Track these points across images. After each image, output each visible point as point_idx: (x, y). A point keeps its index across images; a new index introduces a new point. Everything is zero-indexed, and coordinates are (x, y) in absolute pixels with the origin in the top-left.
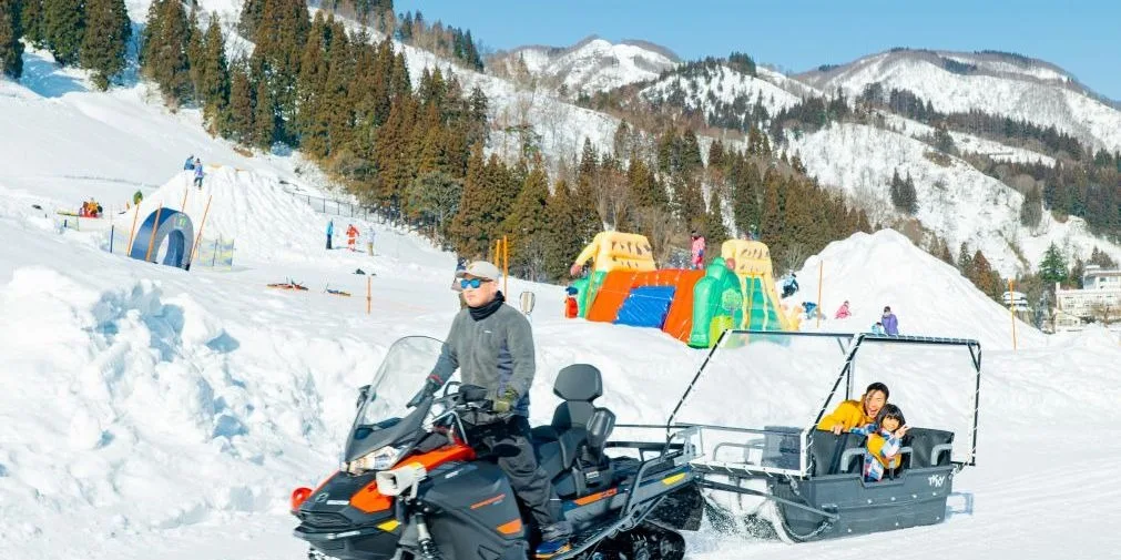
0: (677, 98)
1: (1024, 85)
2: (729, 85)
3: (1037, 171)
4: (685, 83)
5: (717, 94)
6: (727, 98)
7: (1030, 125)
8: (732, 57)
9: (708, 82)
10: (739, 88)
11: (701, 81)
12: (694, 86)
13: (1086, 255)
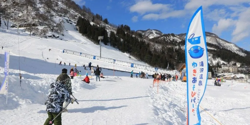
0: (164, 39)
1: (211, 37)
2: (172, 38)
3: (214, 51)
4: (165, 37)
5: (170, 39)
6: (171, 40)
7: (213, 44)
8: (171, 34)
9: (169, 37)
10: (173, 38)
11: (168, 37)
12: (167, 38)
13: (222, 63)
